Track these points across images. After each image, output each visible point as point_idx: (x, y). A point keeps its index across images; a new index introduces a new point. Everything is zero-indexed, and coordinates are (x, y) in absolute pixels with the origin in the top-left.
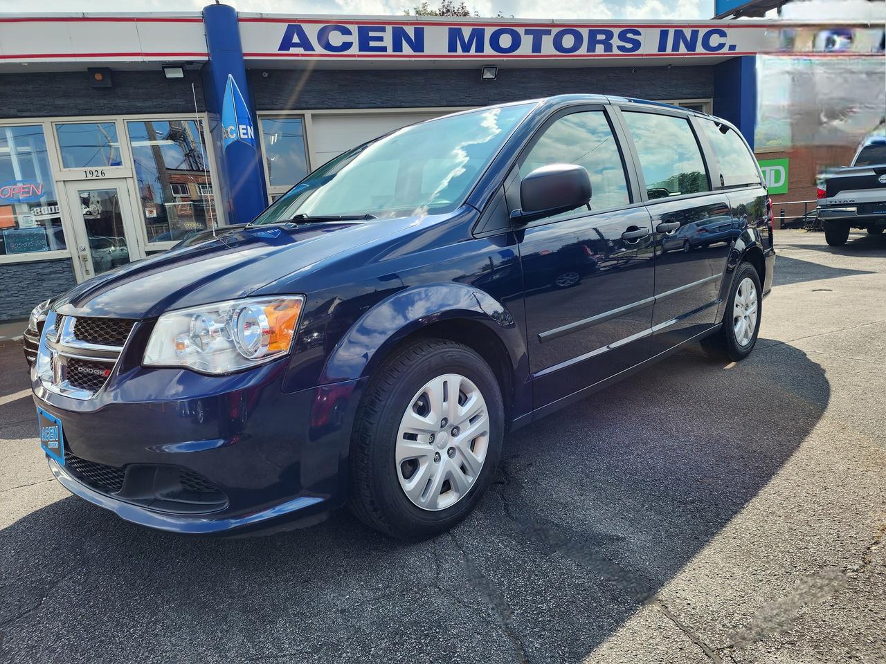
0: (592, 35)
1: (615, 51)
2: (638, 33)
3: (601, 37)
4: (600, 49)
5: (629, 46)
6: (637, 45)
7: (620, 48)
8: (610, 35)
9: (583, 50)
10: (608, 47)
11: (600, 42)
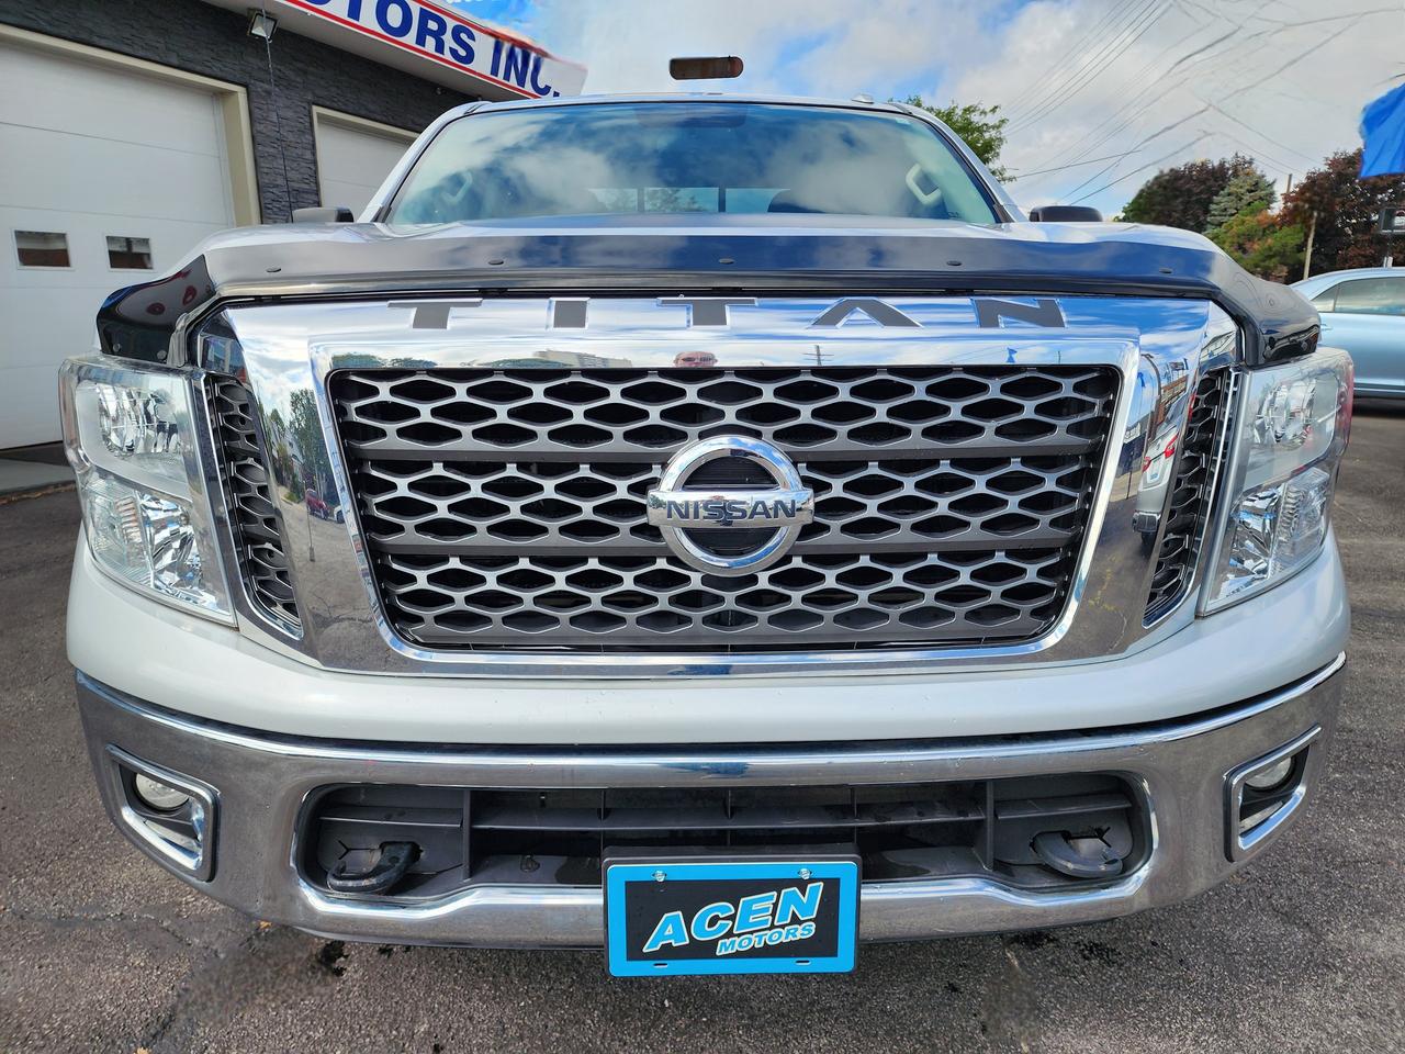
0: (425, 16)
1: (447, 55)
2: (472, 37)
3: (432, 25)
4: (430, 43)
5: (463, 53)
6: (470, 57)
7: (454, 52)
8: (442, 25)
9: (410, 38)
10: (440, 47)
11: (432, 33)
